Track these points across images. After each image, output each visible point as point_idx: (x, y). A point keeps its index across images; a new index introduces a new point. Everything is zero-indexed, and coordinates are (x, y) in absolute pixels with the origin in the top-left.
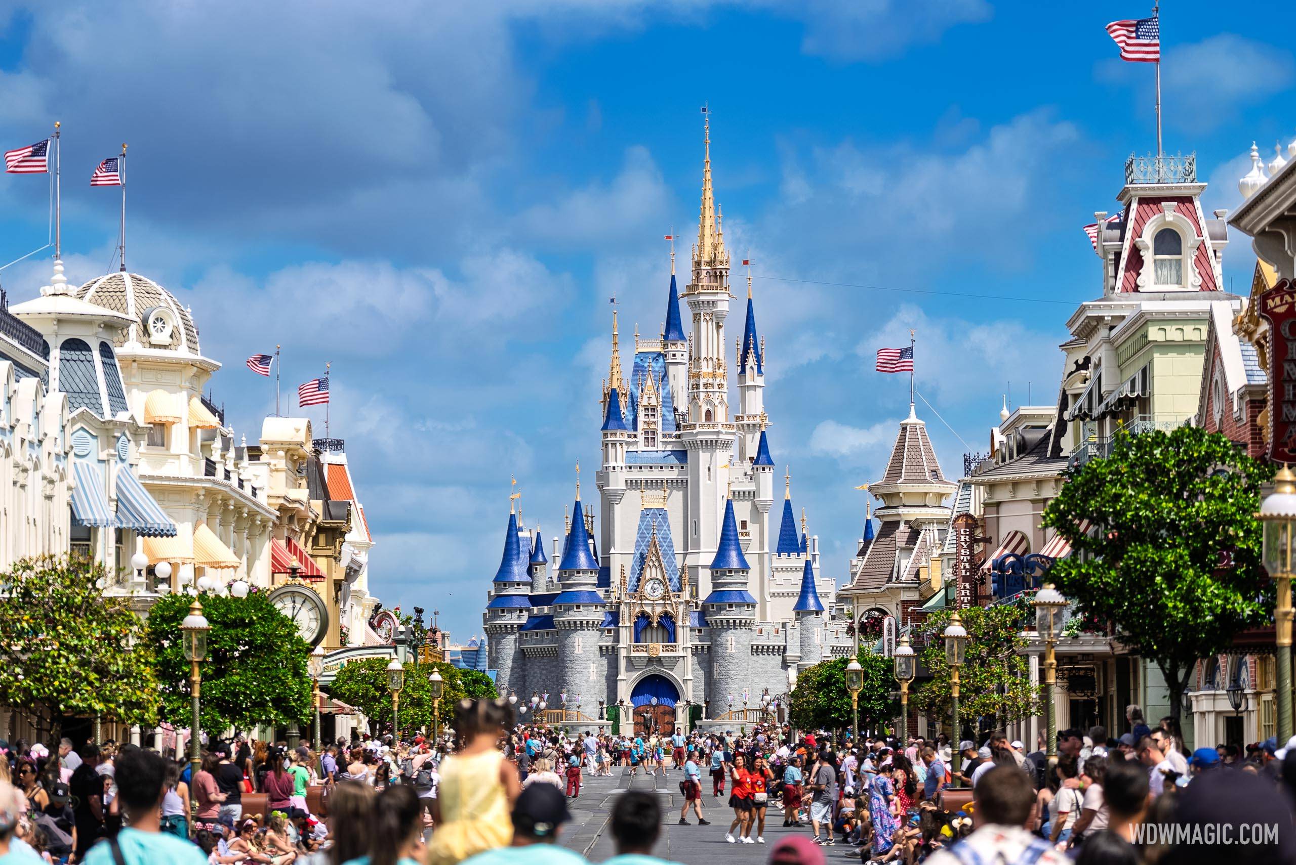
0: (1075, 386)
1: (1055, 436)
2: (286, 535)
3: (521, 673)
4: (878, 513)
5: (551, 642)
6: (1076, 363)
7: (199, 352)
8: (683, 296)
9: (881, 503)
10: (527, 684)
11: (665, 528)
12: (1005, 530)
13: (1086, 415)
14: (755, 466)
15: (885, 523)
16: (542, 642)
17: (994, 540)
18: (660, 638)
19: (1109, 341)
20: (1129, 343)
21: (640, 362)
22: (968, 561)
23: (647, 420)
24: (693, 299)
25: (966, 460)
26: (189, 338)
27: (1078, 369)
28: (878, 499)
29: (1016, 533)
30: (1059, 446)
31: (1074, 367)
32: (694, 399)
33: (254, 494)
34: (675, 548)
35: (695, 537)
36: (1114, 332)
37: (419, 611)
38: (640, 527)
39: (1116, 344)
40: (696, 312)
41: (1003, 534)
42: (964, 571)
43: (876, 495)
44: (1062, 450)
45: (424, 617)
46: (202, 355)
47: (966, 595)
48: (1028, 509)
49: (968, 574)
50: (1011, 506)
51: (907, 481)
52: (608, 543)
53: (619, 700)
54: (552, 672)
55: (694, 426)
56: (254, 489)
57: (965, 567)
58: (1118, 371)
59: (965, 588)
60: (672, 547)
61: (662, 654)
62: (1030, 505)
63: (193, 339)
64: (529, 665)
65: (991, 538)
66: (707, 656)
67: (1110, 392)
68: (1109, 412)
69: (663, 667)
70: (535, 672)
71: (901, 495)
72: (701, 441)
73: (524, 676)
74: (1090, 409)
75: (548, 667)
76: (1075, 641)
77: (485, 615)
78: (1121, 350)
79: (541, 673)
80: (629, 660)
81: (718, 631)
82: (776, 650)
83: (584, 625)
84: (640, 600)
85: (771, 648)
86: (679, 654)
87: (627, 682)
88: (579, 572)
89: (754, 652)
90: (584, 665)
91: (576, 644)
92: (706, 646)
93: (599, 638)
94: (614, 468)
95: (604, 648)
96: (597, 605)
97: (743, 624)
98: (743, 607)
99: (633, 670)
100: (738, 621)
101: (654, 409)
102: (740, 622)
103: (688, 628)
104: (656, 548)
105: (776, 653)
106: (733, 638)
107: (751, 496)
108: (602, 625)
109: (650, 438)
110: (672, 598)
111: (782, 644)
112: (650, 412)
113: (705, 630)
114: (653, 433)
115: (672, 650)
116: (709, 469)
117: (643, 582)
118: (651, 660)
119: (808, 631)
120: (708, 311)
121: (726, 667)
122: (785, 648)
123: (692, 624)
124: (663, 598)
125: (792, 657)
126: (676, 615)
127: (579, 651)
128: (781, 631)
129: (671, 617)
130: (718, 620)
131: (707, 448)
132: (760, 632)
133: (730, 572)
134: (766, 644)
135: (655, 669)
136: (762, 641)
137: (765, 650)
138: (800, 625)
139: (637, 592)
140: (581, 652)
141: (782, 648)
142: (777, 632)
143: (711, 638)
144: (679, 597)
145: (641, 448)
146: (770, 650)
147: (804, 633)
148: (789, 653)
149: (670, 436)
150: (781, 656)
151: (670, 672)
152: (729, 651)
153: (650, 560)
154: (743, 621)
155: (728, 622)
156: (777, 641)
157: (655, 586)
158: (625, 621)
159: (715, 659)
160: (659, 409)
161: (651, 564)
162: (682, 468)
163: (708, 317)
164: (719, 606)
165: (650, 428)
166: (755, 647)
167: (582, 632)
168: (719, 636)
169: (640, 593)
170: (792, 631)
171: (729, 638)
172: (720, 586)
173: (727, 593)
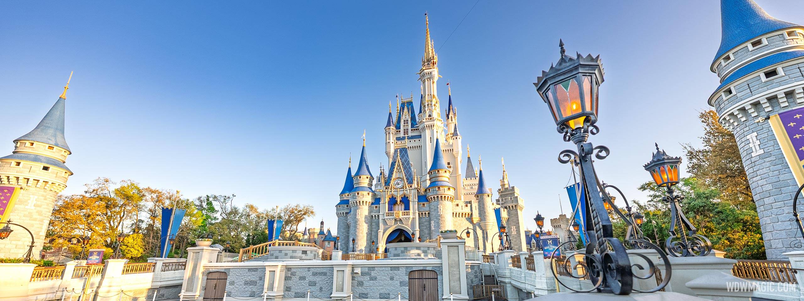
11: (406, 156)
14: (453, 137)
18: (401, 209)
23: (405, 125)
35: (425, 168)
53: (379, 244)
61: (401, 216)
66: (428, 218)
69: (403, 224)
72: (427, 126)
80: (384, 221)
81: (433, 203)
82: (467, 215)
83: (361, 203)
84: (391, 189)
85: (464, 214)
86: (411, 216)
87: (384, 233)
88: (360, 177)
89: (454, 216)
90: (360, 224)
91: (357, 214)
92: (427, 213)
93: (370, 211)
94: (389, 142)
95: (374, 216)
96: (368, 192)
97: (446, 198)
98: (446, 188)
99: (387, 227)
100: (443, 196)
101: (407, 121)
102: (445, 197)
103: (416, 203)
104: (399, 163)
105: (467, 217)
106: (441, 206)
107: (452, 151)
108: (372, 204)
109: (406, 132)
110: (407, 187)
111: (470, 212)
112: (406, 122)
113: (426, 204)
114: (407, 129)
115: (407, 215)
116: (431, 138)
117: (392, 180)
118: (396, 220)
119: (484, 205)
120: (429, 77)
121: (438, 223)
122: (472, 214)
123: (419, 201)
124: (403, 188)
125: (476, 219)
126: (410, 196)
127: (358, 217)
128: (469, 205)
129: (407, 197)
130: (432, 197)
131: (429, 129)
132: (457, 205)
133: (438, 171)
134: (461, 211)
135: (399, 225)
136: (459, 210)
137: (461, 215)
138: (479, 202)
139: (389, 185)
140: (359, 217)
141: (470, 214)
142: (467, 206)
143: (430, 208)
144: (411, 187)
145: (402, 135)
146: (464, 215)
147: (482, 206)
148: (474, 216)
149: (414, 130)
150: (470, 218)
151: (407, 227)
152: (439, 213)
153: (397, 169)
154: (447, 196)
155: (438, 197)
156: (467, 210)
157: (399, 182)
158: (383, 200)
159: (432, 218)
160: (409, 120)
161: (397, 171)
162: (419, 140)
163: (429, 80)
164: (432, 189)
165: (406, 128)
166: (455, 213)
167: (360, 207)
168: (433, 205)
169: (391, 186)
170: (475, 205)
171: (439, 206)
172: (433, 180)
173: (437, 182)
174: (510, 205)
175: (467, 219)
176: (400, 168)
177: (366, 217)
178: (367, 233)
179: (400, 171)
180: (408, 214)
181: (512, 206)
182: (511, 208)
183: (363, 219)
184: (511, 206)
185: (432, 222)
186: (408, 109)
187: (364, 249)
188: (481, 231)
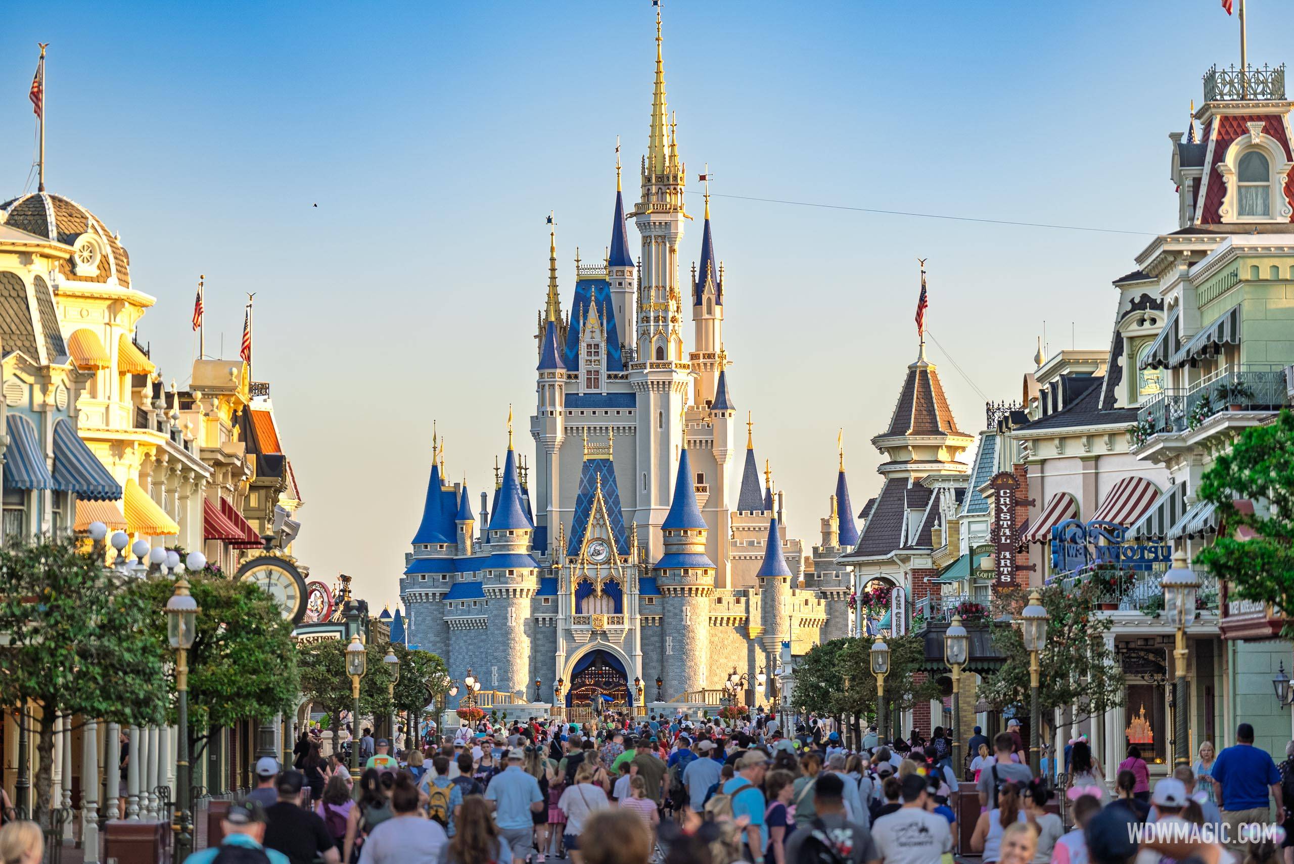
0: (1130, 328)
1: (1108, 385)
2: (219, 495)
3: (444, 648)
4: (884, 469)
5: (480, 612)
6: (1132, 301)
7: (130, 285)
8: (632, 215)
9: (886, 458)
10: (451, 661)
11: (611, 482)
12: (1051, 491)
13: (1160, 363)
14: (714, 412)
15: (892, 481)
16: (469, 612)
17: (1038, 503)
18: (605, 608)
19: (1185, 278)
20: (1214, 281)
21: (582, 292)
22: (1009, 527)
23: (589, 358)
24: (643, 219)
25: (988, 410)
26: (119, 268)
27: (1133, 310)
28: (882, 453)
29: (1064, 495)
30: (1113, 396)
31: (1129, 307)
32: (644, 335)
33: (186, 447)
34: (621, 505)
35: (644, 492)
36: (1195, 269)
37: (346, 579)
38: (582, 481)
39: (1196, 283)
40: (647, 234)
41: (1048, 497)
42: (1003, 538)
43: (880, 449)
44: (1116, 401)
45: (351, 586)
46: (133, 288)
47: (1006, 566)
48: (1078, 468)
49: (1008, 541)
50: (1057, 463)
51: (915, 433)
52: (544, 499)
53: (557, 679)
54: (480, 647)
55: (644, 366)
56: (186, 442)
57: (1004, 533)
58: (1198, 313)
59: (1005, 557)
60: (619, 503)
61: (606, 627)
62: (1080, 463)
63: (123, 270)
64: (454, 639)
65: (1034, 500)
66: (659, 629)
67: (1189, 338)
68: (1187, 361)
69: (609, 641)
70: (461, 648)
71: (910, 448)
72: (652, 382)
73: (448, 652)
74: (1166, 356)
75: (475, 641)
76: (1155, 620)
77: (402, 580)
78: (1202, 289)
79: (468, 650)
80: (569, 633)
81: (671, 600)
82: (737, 622)
83: (518, 593)
84: (582, 564)
85: (732, 619)
86: (626, 626)
87: (567, 658)
88: (511, 533)
89: (712, 625)
90: (517, 639)
91: (509, 616)
92: (657, 617)
93: (535, 609)
94: (552, 413)
95: (540, 619)
96: (531, 569)
97: (700, 592)
98: (700, 572)
99: (574, 645)
100: (694, 588)
101: (597, 346)
102: (697, 589)
103: (637, 597)
104: (600, 504)
105: (736, 625)
106: (689, 608)
107: (709, 444)
108: (539, 592)
109: (593, 380)
110: (618, 562)
111: (744, 616)
112: (593, 349)
113: (656, 599)
114: (597, 372)
115: (618, 623)
116: (661, 414)
117: (584, 544)
118: (594, 633)
119: (773, 600)
120: (660, 233)
121: (681, 641)
122: (747, 619)
123: (642, 591)
124: (608, 562)
125: (755, 629)
126: (623, 582)
127: (512, 623)
128: (743, 600)
129: (618, 584)
130: (672, 588)
131: (658, 390)
132: (720, 601)
133: (685, 532)
134: (726, 615)
135: (599, 643)
136: (722, 612)
137: (725, 622)
138: (764, 593)
139: (578, 555)
140: (514, 624)
141: (744, 619)
142: (738, 602)
143: (664, 608)
144: (626, 561)
145: (582, 390)
146: (731, 622)
147: (769, 602)
148: (752, 625)
149: (616, 377)
150: (743, 628)
151: (616, 647)
152: (683, 623)
153: (595, 518)
154: (700, 588)
155: (683, 589)
156: (738, 611)
157: (598, 548)
158: (564, 588)
159: (668, 632)
160: (603, 345)
161: (595, 523)
162: (630, 413)
163: (660, 240)
164: (672, 572)
165: (593, 367)
166: (713, 619)
167: (515, 601)
168: (672, 605)
169: (581, 557)
170: (755, 600)
171: (684, 608)
172: (674, 549)
173: (681, 557)
174: (835, 589)
175: (736, 628)
176: (603, 517)
177: (526, 623)
178: (529, 657)
179: (601, 522)
180: (620, 621)
181: (838, 593)
182: (835, 596)
183: (522, 628)
184: (835, 593)
185: (669, 639)
186: (600, 311)
187: (524, 690)
188: (764, 654)
